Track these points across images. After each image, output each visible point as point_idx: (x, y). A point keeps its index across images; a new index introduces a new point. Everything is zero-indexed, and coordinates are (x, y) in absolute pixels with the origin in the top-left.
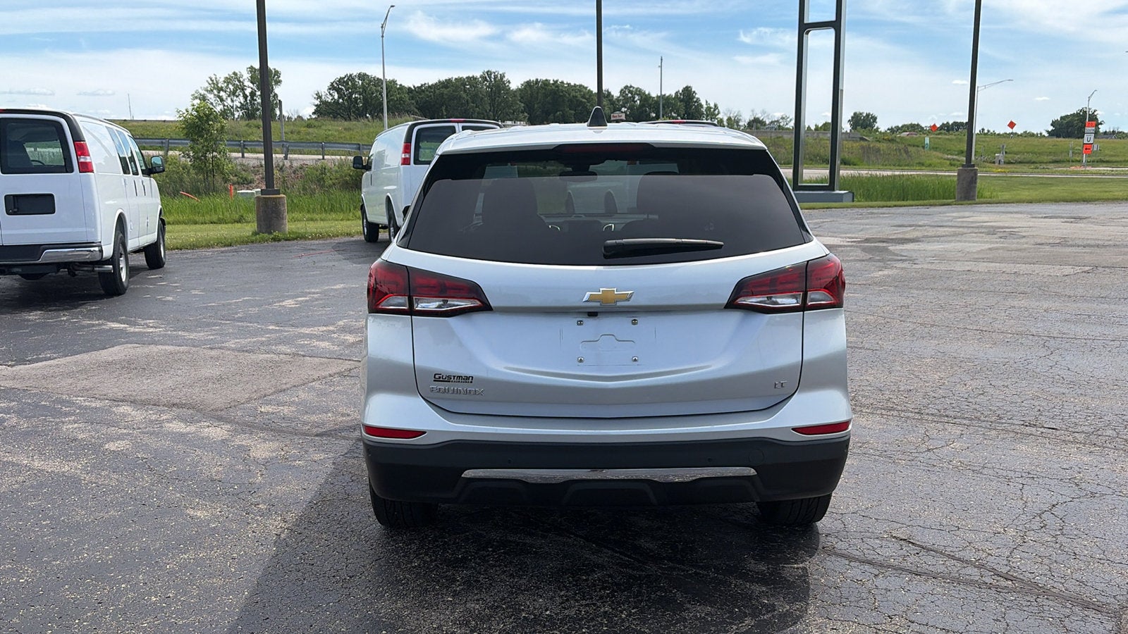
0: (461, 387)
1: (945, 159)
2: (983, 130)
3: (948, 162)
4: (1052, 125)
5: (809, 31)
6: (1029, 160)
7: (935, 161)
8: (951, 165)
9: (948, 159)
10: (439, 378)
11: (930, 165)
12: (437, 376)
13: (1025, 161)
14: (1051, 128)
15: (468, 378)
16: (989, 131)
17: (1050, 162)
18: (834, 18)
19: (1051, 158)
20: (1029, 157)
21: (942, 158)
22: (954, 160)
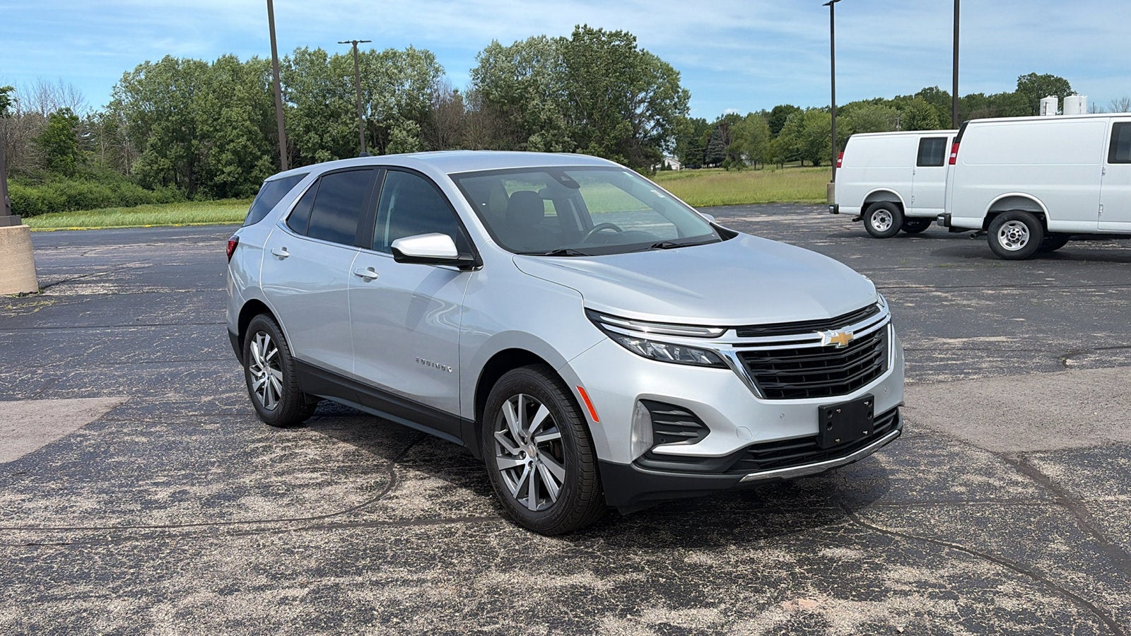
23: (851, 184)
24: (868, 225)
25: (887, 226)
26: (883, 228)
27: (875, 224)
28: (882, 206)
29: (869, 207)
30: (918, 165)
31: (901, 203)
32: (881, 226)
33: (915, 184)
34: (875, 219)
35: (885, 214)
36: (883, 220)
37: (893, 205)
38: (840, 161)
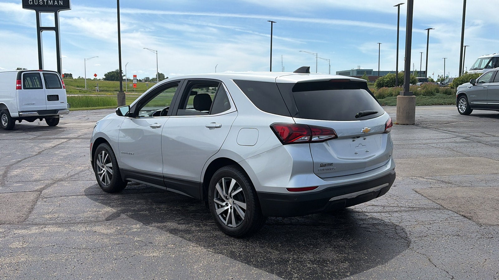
0: (328, 167)
1: (76, 89)
2: (80, 77)
3: (78, 91)
4: (105, 76)
5: (42, 31)
6: (106, 90)
7: (72, 90)
8: (80, 92)
9: (78, 89)
10: (322, 165)
11: (71, 92)
12: (321, 165)
13: (104, 90)
14: (104, 77)
15: (331, 164)
16: (82, 78)
17: (114, 91)
18: (54, 26)
19: (114, 89)
20: (105, 88)
21: (75, 89)
22: (80, 90)
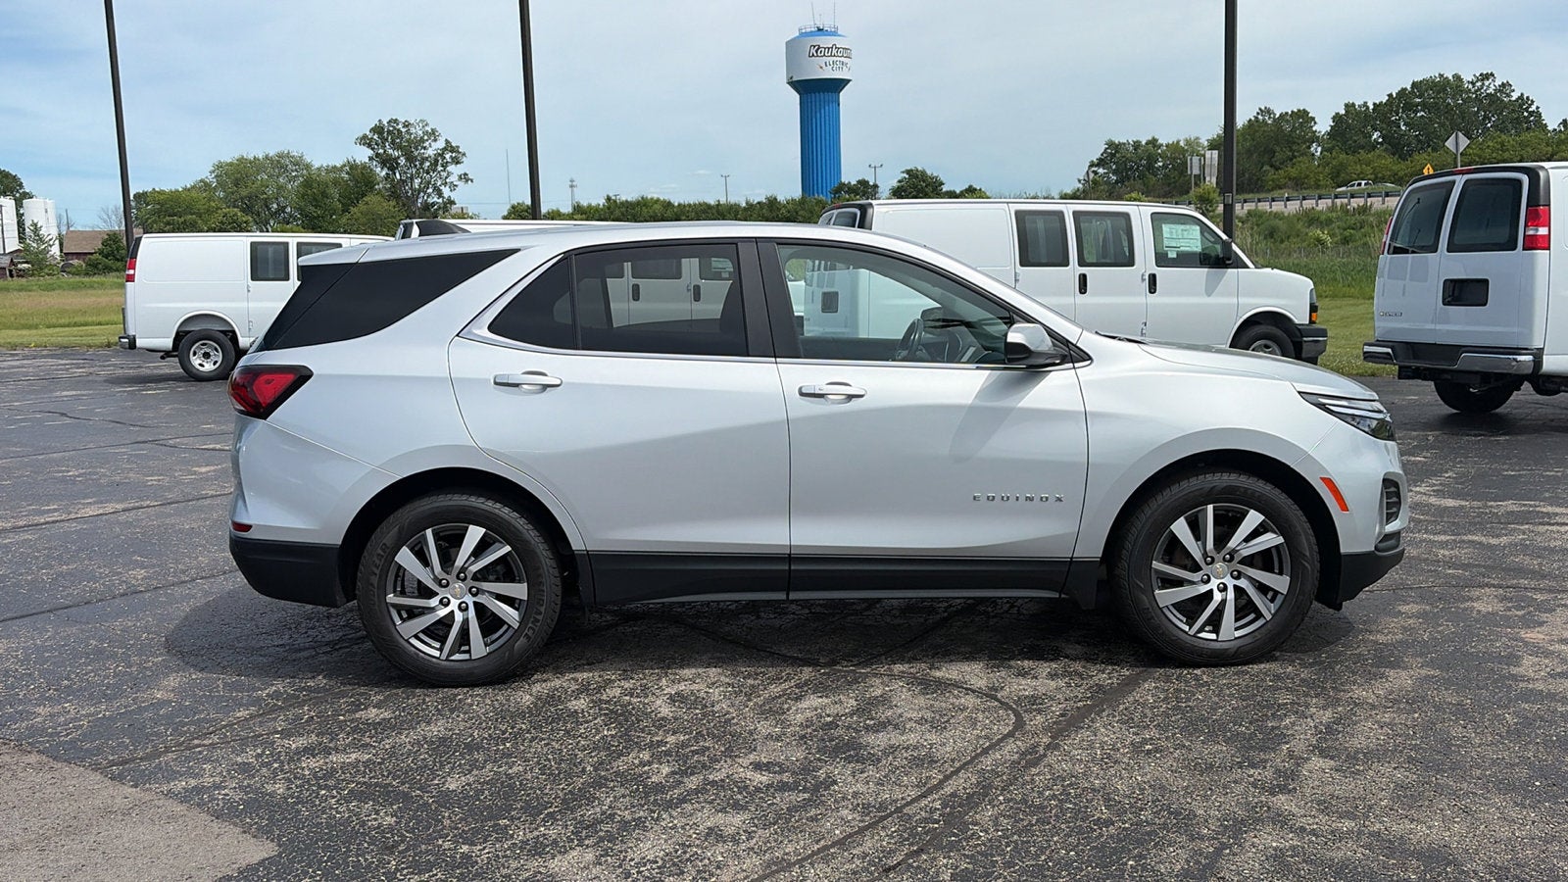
23: (153, 305)
24: (185, 364)
25: (215, 364)
26: (209, 367)
27: (196, 361)
28: (206, 336)
29: (185, 339)
30: (252, 279)
31: (234, 332)
32: (204, 363)
33: (251, 305)
34: (195, 354)
35: (210, 346)
36: (206, 356)
37: (222, 335)
38: (131, 272)
